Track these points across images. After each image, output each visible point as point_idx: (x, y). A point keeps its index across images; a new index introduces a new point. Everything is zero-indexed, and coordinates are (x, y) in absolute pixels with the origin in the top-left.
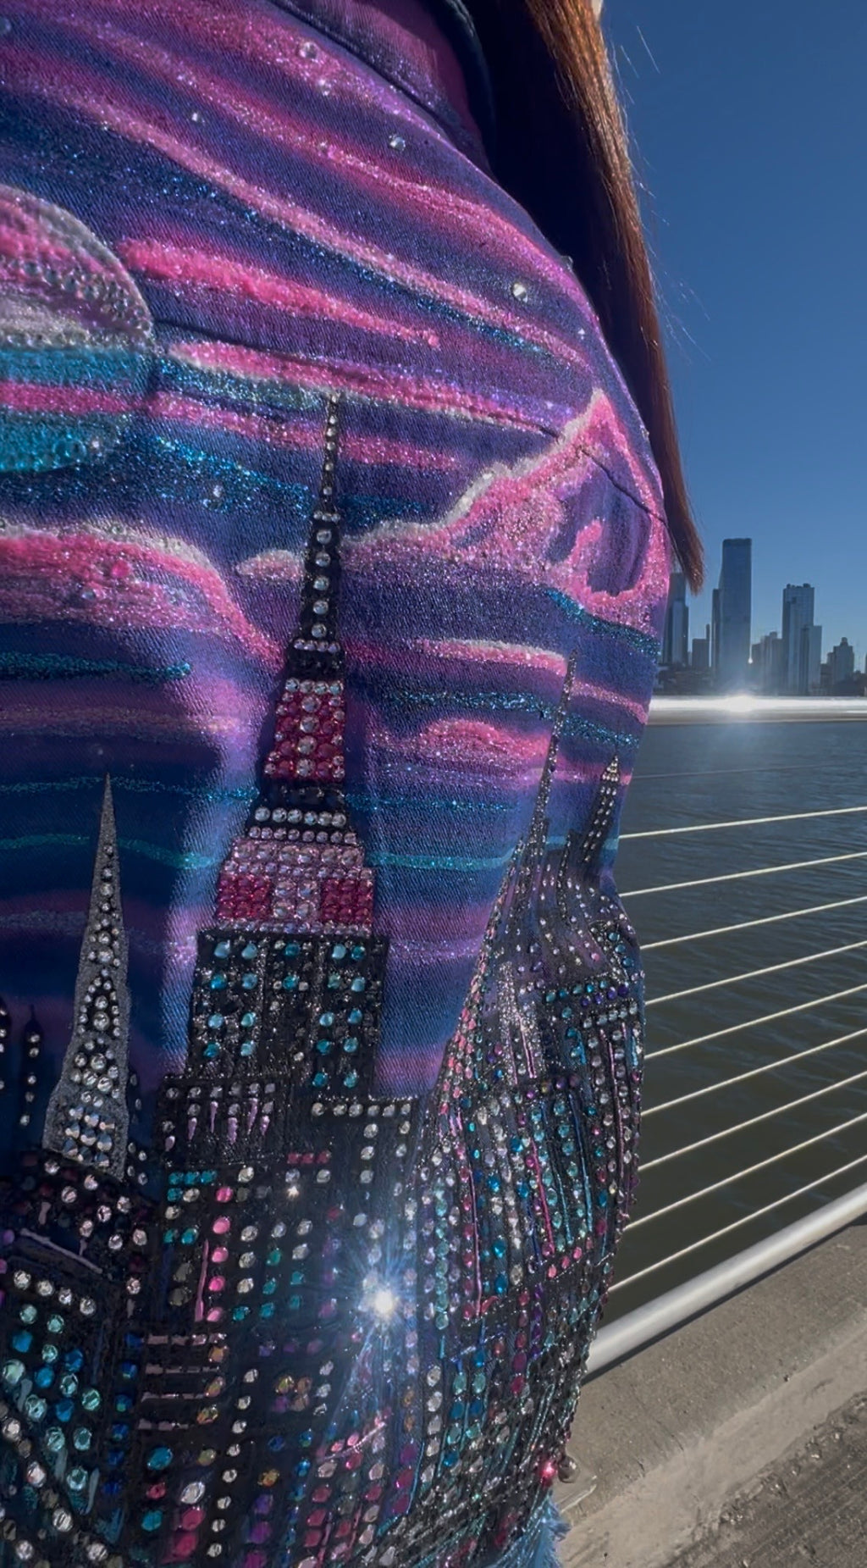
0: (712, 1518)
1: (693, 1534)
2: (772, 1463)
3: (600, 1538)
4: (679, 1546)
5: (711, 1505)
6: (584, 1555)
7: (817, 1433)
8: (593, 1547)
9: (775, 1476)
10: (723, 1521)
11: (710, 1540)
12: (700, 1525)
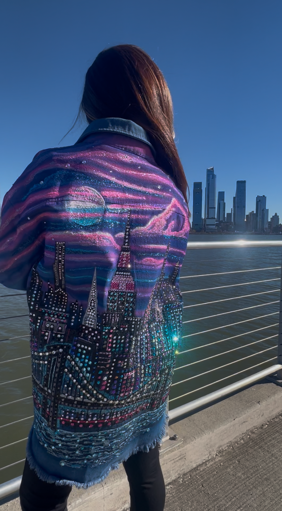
0: (214, 453)
1: (208, 457)
2: (230, 441)
3: (184, 454)
4: (204, 460)
5: (213, 450)
6: (180, 458)
7: (243, 435)
8: (182, 456)
9: (231, 445)
10: (216, 455)
11: (213, 459)
12: (210, 455)
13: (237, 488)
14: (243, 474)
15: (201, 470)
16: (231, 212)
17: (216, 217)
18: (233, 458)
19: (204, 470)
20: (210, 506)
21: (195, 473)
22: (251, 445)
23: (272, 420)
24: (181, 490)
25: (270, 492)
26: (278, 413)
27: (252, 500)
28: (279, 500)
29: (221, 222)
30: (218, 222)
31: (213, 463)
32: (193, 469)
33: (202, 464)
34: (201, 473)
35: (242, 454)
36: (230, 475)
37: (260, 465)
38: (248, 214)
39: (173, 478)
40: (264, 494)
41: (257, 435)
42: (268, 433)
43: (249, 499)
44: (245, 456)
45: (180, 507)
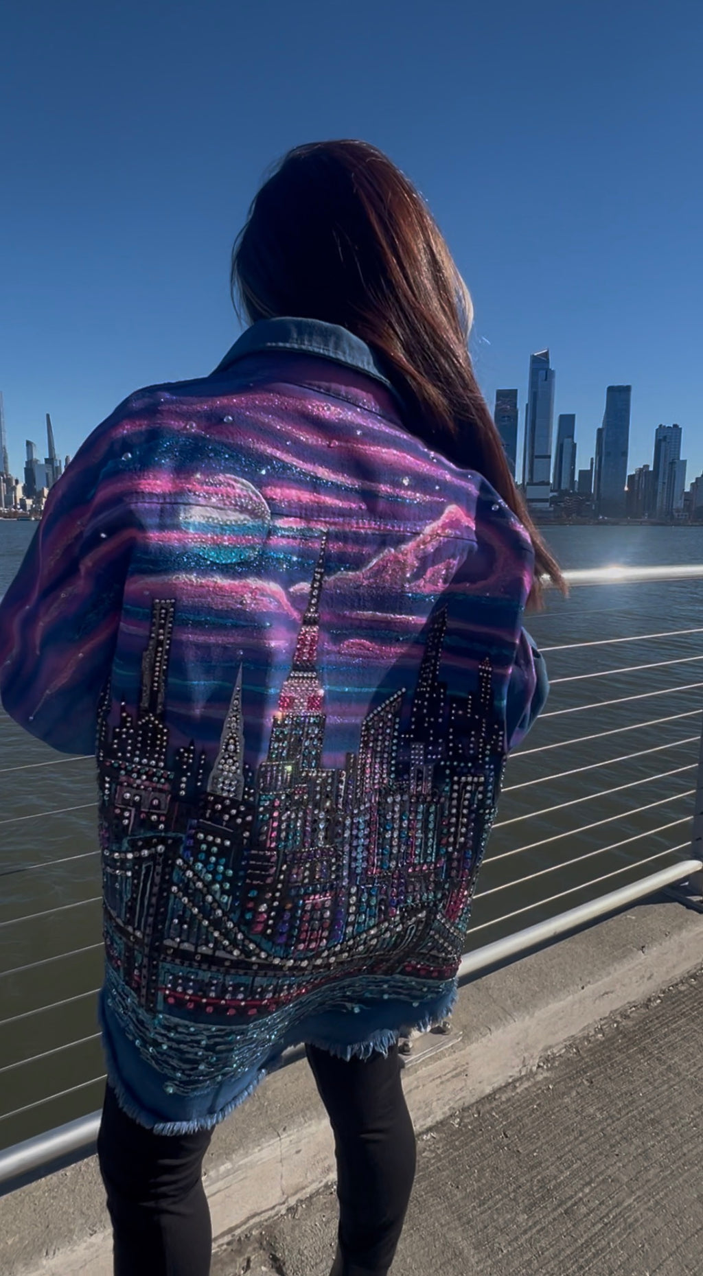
0: (533, 1064)
1: (520, 1071)
2: (573, 1036)
3: (463, 1065)
4: (511, 1077)
5: (532, 1056)
6: (454, 1073)
7: (602, 1022)
8: (459, 1070)
9: (572, 1044)
10: (539, 1067)
11: (531, 1074)
12: (525, 1066)
13: (584, 1141)
14: (598, 1109)
15: (504, 1099)
16: (589, 468)
17: (551, 482)
18: (577, 1073)
19: (508, 1100)
20: (523, 1180)
21: (488, 1107)
22: (621, 1044)
23: (671, 988)
24: (457, 1143)
25: (661, 1150)
26: (688, 972)
27: (619, 1167)
28: (679, 1167)
29: (563, 493)
30: (555, 494)
31: (530, 1084)
32: (484, 1098)
33: (505, 1086)
34: (502, 1107)
35: (599, 1066)
36: (568, 1110)
37: (641, 1089)
38: (634, 473)
39: (439, 1117)
40: (645, 1154)
41: (634, 1022)
42: (661, 1019)
43: (612, 1165)
44: (606, 1070)
45: (453, 1181)
